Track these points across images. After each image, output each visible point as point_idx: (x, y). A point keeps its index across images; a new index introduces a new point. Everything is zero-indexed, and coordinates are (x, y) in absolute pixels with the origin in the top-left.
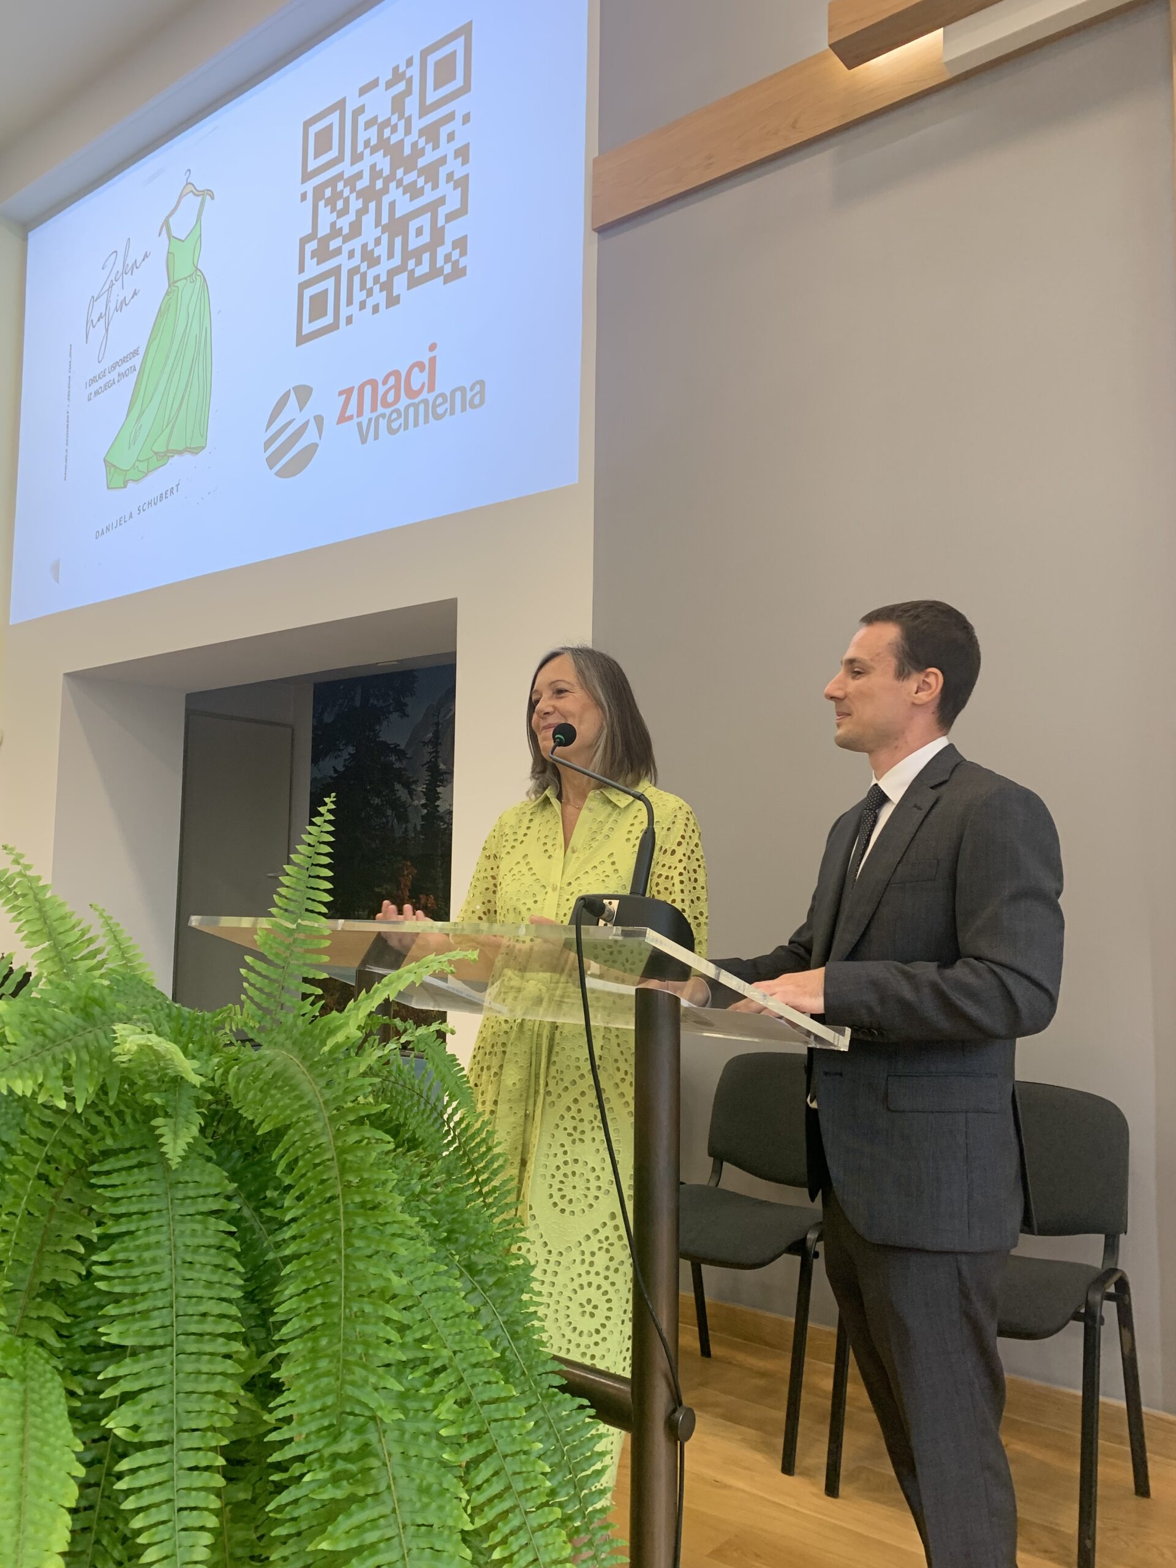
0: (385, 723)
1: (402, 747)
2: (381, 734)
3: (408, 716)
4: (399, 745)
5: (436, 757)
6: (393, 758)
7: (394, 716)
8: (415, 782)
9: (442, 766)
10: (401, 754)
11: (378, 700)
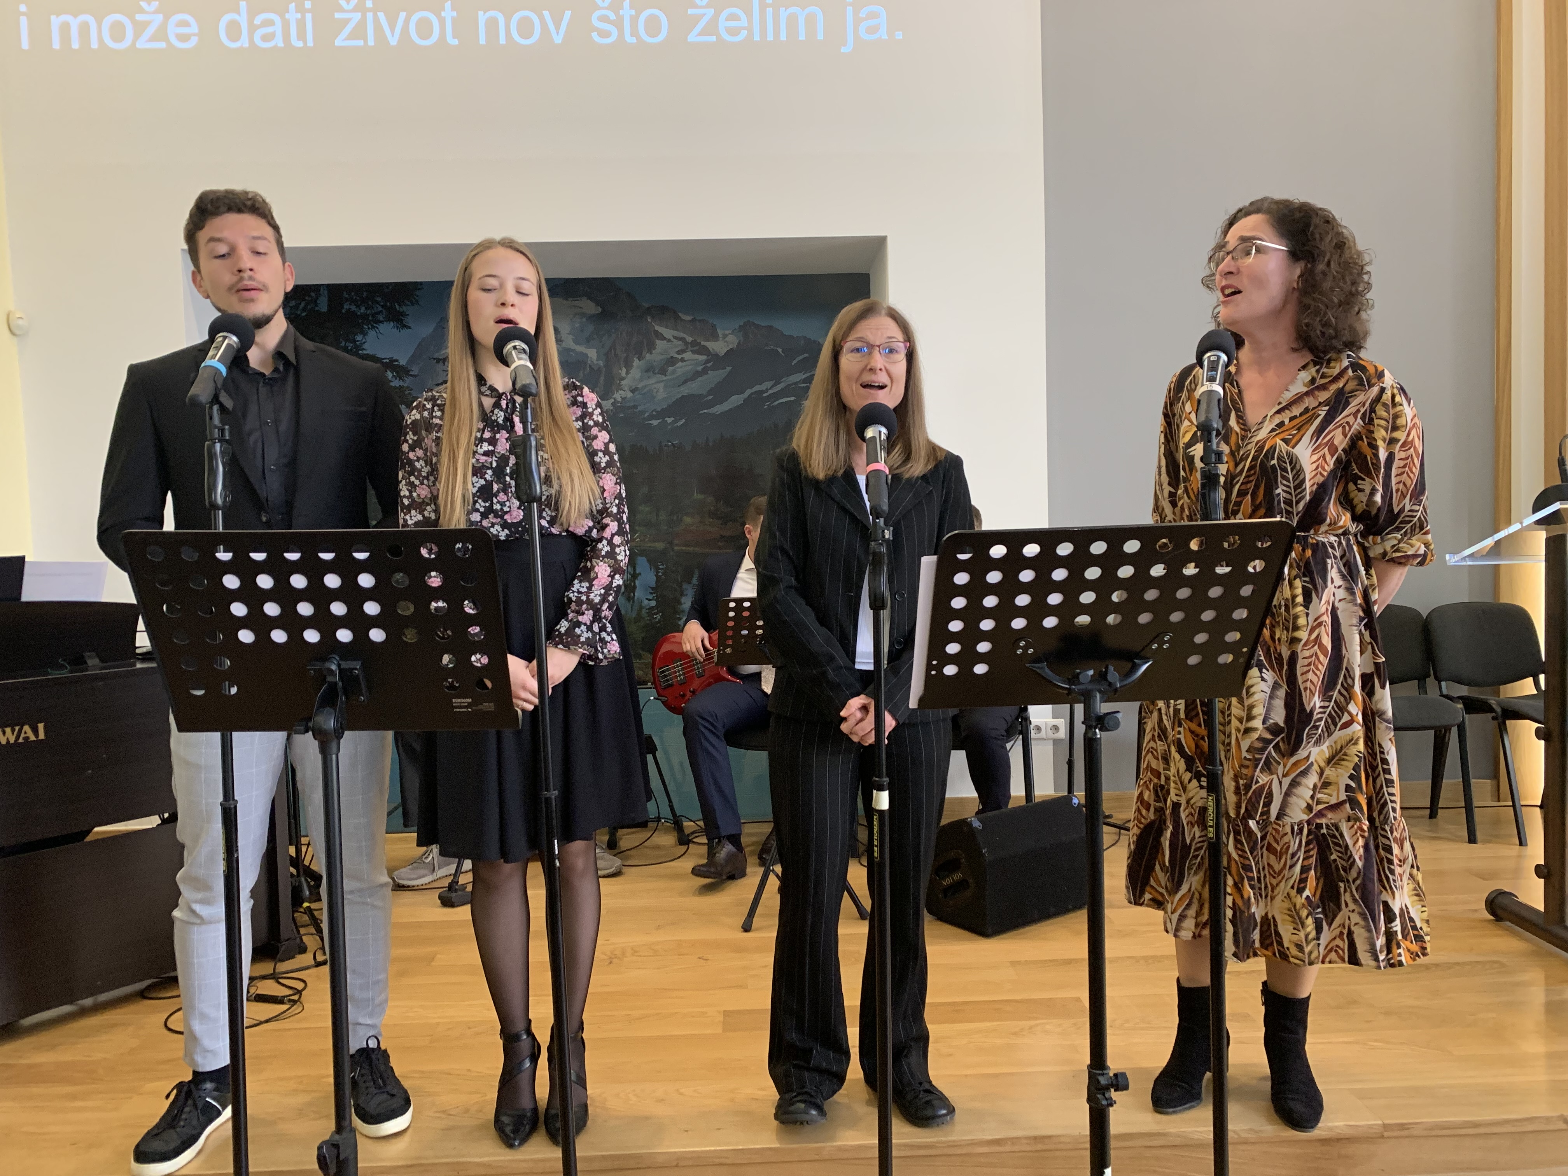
0: (372, 333)
1: (403, 362)
2: (365, 346)
3: (410, 328)
4: (397, 361)
6: (389, 375)
7: (387, 328)
10: (402, 371)
11: (357, 306)
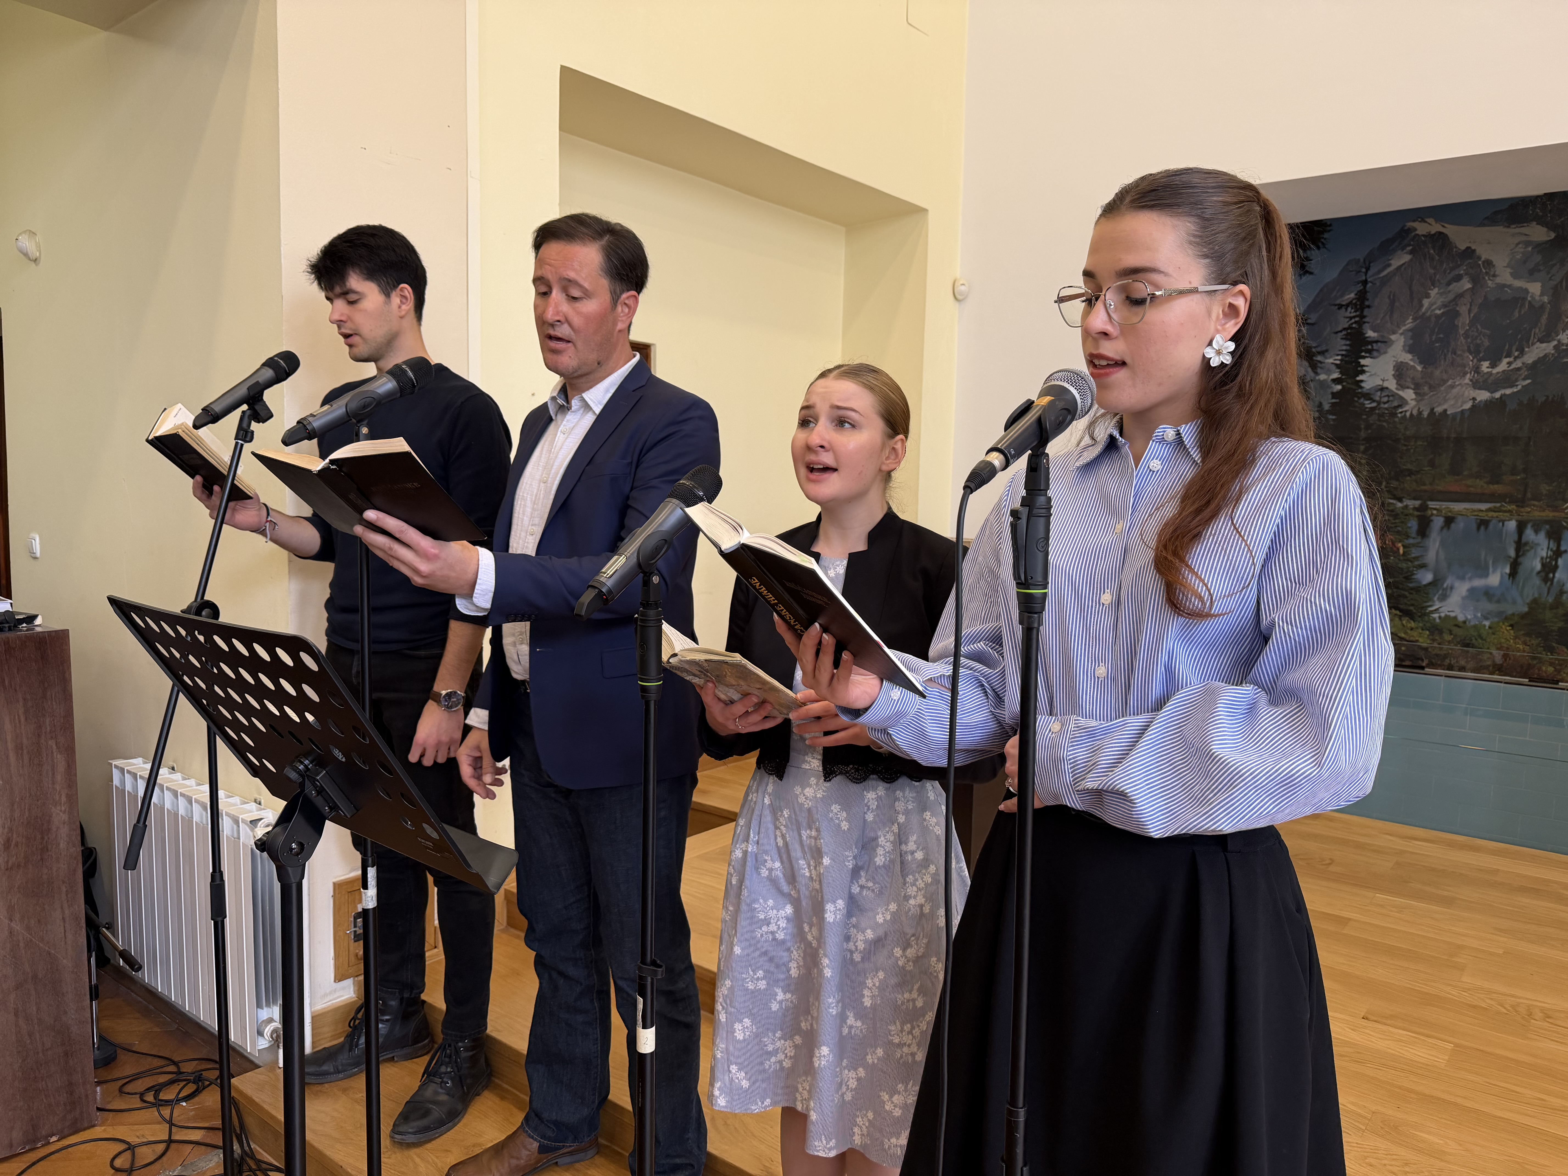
5: (1360, 324)
8: (1322, 353)
9: (1371, 334)
